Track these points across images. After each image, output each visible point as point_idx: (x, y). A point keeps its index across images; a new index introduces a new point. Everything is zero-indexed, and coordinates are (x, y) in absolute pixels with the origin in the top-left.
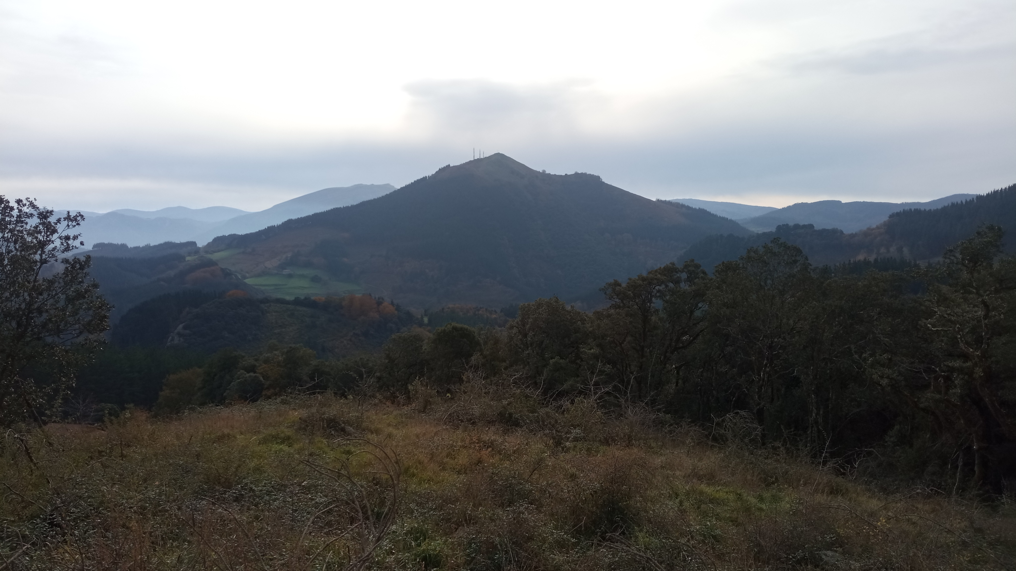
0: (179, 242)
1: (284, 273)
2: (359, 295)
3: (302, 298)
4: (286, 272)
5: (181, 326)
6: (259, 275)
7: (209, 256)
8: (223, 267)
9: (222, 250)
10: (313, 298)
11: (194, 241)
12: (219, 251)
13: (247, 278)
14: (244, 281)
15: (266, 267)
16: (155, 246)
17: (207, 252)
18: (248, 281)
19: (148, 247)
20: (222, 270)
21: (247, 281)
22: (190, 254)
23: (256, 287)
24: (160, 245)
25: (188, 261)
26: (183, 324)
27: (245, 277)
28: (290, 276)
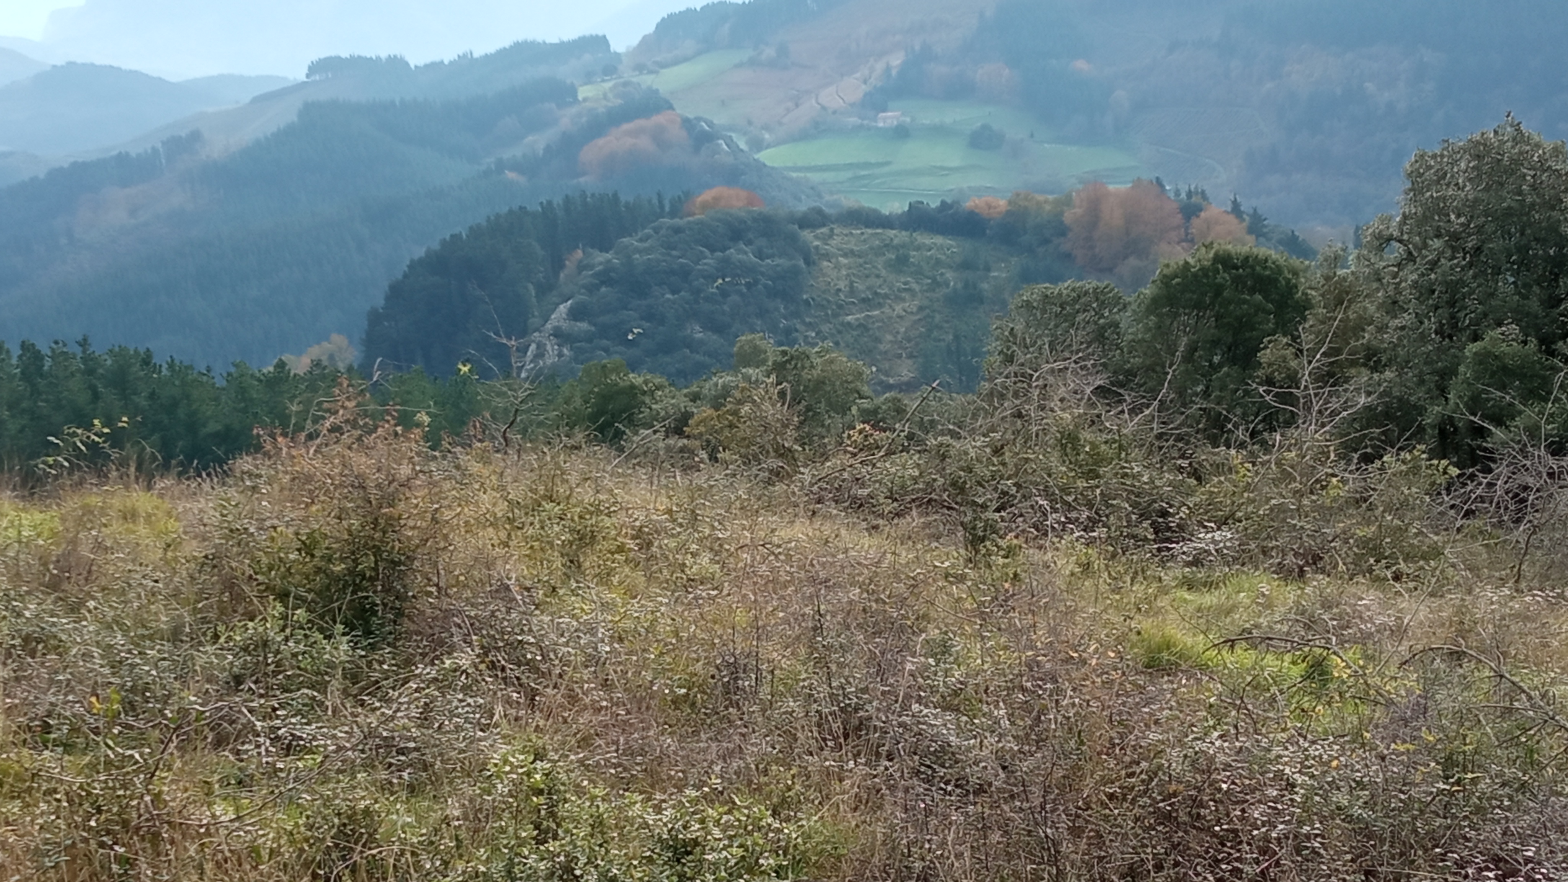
0: (555, 41)
1: (881, 125)
2: (1117, 187)
3: (934, 204)
4: (889, 118)
5: (563, 308)
6: (803, 136)
7: (647, 80)
8: (691, 116)
9: (686, 59)
10: (968, 204)
11: (600, 34)
12: (676, 62)
13: (768, 146)
14: (756, 156)
15: (824, 108)
16: (487, 59)
17: (640, 68)
18: (768, 157)
19: (466, 63)
20: (688, 124)
21: (766, 157)
22: (589, 78)
23: (794, 175)
24: (502, 53)
25: (585, 100)
26: (570, 302)
27: (758, 145)
28: (901, 133)
